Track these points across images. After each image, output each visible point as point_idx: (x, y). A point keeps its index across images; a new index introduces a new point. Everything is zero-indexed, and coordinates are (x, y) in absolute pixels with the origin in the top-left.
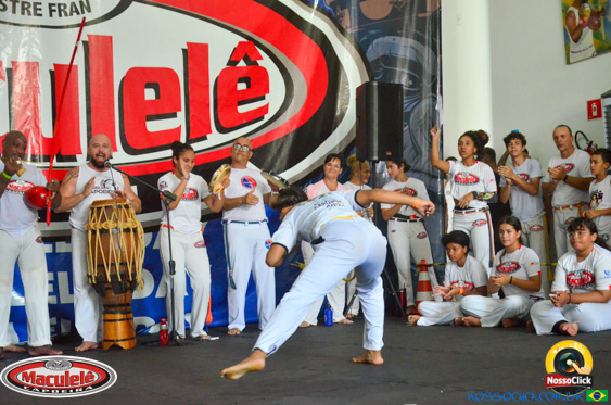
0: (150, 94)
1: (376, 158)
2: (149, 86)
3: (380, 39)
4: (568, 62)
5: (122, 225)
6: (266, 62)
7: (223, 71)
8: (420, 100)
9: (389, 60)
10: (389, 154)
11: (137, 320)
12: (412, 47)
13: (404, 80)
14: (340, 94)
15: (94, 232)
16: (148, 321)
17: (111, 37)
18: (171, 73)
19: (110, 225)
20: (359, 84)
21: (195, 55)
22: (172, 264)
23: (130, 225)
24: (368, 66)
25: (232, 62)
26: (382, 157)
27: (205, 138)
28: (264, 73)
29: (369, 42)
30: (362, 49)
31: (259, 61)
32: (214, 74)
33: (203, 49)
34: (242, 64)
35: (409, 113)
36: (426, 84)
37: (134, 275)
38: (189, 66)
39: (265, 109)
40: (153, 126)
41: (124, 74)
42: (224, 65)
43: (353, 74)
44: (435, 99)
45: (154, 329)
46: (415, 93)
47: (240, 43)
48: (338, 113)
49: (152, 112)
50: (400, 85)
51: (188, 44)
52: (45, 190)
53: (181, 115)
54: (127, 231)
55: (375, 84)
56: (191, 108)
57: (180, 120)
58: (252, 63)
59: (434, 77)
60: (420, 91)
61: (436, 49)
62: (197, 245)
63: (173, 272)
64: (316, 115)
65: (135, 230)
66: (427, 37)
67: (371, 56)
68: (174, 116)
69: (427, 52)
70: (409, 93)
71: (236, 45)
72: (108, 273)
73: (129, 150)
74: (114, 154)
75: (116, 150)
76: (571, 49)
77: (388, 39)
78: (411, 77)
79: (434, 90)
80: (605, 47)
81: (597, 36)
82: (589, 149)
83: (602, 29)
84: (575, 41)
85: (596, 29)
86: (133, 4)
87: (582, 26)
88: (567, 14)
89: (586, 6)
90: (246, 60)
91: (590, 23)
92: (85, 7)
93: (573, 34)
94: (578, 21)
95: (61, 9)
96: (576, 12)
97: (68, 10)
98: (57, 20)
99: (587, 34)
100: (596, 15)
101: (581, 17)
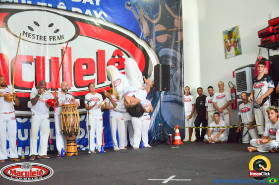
0: (84, 67)
1: (161, 90)
2: (84, 64)
3: (163, 49)
4: (226, 58)
5: (71, 113)
6: (125, 56)
7: (110, 60)
8: (176, 70)
10: (165, 89)
11: (78, 146)
12: (174, 52)
13: (171, 64)
14: (149, 68)
15: (63, 115)
16: (81, 146)
17: (71, 48)
18: (92, 60)
19: (67, 113)
20: (156, 64)
21: (100, 54)
22: (89, 126)
23: (75, 112)
25: (113, 56)
26: (163, 90)
27: (104, 83)
29: (159, 50)
30: (157, 53)
31: (122, 56)
32: (107, 60)
33: (104, 51)
34: (117, 57)
35: (172, 75)
36: (179, 65)
37: (77, 130)
38: (99, 58)
39: (124, 73)
40: (85, 78)
41: (75, 60)
42: (110, 57)
43: (154, 61)
44: (181, 70)
45: (84, 149)
46: (174, 68)
47: (116, 50)
48: (149, 74)
49: (85, 74)
50: (169, 65)
51: (98, 50)
52: (54, 100)
53: (95, 74)
54: (74, 115)
55: (161, 65)
56: (99, 72)
57: (95, 77)
58: (120, 57)
59: (181, 63)
60: (176, 67)
61: (182, 53)
62: (100, 120)
63: (90, 129)
65: (77, 115)
66: (179, 49)
67: (160, 55)
68: (93, 75)
69: (178, 54)
70: (172, 68)
71: (114, 50)
72: (67, 129)
73: (77, 87)
74: (71, 88)
75: (72, 86)
76: (227, 54)
77: (166, 49)
78: (173, 62)
79: (181, 67)
80: (238, 53)
81: (236, 49)
82: (233, 88)
83: (237, 47)
84: (229, 51)
85: (235, 47)
86: (79, 36)
87: (230, 46)
88: (226, 42)
89: (232, 40)
90: (118, 55)
91: (233, 45)
92: (62, 37)
93: (228, 48)
94: (229, 44)
95: (54, 38)
96: (229, 41)
97: (56, 38)
98: (52, 42)
99: (233, 49)
100: (235, 42)
101: (230, 43)
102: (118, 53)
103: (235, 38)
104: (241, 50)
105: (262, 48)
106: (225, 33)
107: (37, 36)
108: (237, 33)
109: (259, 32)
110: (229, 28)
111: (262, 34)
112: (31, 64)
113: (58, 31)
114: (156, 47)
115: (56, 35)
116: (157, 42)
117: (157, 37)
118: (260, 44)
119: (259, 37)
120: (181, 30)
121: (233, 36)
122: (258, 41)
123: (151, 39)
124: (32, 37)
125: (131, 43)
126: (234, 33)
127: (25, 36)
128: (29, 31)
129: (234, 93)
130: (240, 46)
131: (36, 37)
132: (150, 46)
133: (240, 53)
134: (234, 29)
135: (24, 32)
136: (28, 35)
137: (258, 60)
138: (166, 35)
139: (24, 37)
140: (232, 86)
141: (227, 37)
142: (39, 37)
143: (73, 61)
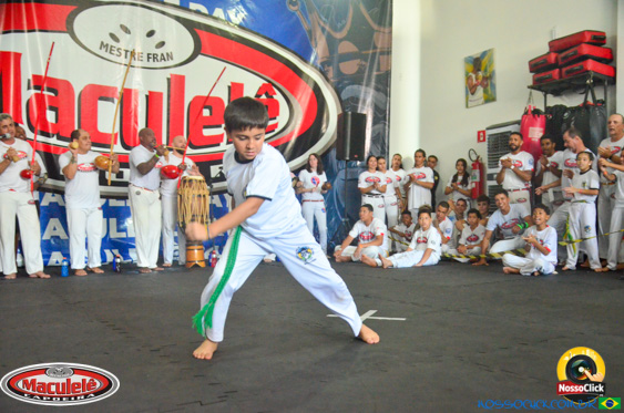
0: (206, 113)
1: (348, 159)
2: (206, 107)
3: (351, 87)
4: (467, 106)
5: (196, 192)
6: (278, 97)
9: (355, 100)
17: (183, 77)
23: (201, 192)
24: (342, 103)
25: (258, 95)
28: (276, 104)
29: (343, 88)
30: (338, 91)
31: (274, 96)
33: (241, 86)
34: (264, 97)
38: (231, 96)
39: (276, 126)
40: (207, 132)
41: (191, 99)
47: (264, 85)
49: (206, 124)
51: (232, 83)
58: (270, 97)
64: (309, 130)
67: (344, 96)
68: (220, 126)
71: (261, 85)
73: (193, 146)
76: (470, 98)
77: (356, 87)
79: (385, 119)
80: (490, 99)
81: (485, 92)
82: (477, 161)
83: (489, 87)
84: (473, 94)
85: (485, 87)
86: (200, 57)
87: (476, 85)
88: (468, 78)
89: (479, 74)
90: (267, 94)
91: (482, 84)
92: (170, 56)
93: (471, 89)
94: (474, 82)
95: (155, 57)
96: (474, 76)
97: (159, 58)
98: (152, 64)
99: (480, 91)
100: (485, 78)
101: (477, 79)
102: (266, 90)
103: (486, 71)
104: (495, 93)
105: (535, 92)
106: (467, 60)
107: (127, 51)
108: (491, 61)
109: (530, 62)
110: (476, 52)
111: (536, 65)
112: (113, 102)
113: (162, 44)
114: (339, 83)
115: (159, 52)
116: (339, 73)
117: (341, 65)
118: (531, 83)
119: (531, 72)
120: (389, 52)
121: (483, 68)
122: (529, 78)
123: (331, 68)
124: (116, 52)
125: (291, 72)
126: (485, 62)
127: (104, 50)
128: (111, 42)
129: (478, 171)
130: (493, 86)
131: (123, 53)
132: (327, 79)
133: (494, 100)
134: (484, 54)
135: (102, 43)
136: (110, 50)
137: (526, 113)
138: (358, 61)
139: (102, 53)
140: (474, 158)
141: (471, 67)
142: (129, 54)
143: (188, 99)
